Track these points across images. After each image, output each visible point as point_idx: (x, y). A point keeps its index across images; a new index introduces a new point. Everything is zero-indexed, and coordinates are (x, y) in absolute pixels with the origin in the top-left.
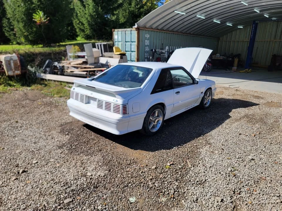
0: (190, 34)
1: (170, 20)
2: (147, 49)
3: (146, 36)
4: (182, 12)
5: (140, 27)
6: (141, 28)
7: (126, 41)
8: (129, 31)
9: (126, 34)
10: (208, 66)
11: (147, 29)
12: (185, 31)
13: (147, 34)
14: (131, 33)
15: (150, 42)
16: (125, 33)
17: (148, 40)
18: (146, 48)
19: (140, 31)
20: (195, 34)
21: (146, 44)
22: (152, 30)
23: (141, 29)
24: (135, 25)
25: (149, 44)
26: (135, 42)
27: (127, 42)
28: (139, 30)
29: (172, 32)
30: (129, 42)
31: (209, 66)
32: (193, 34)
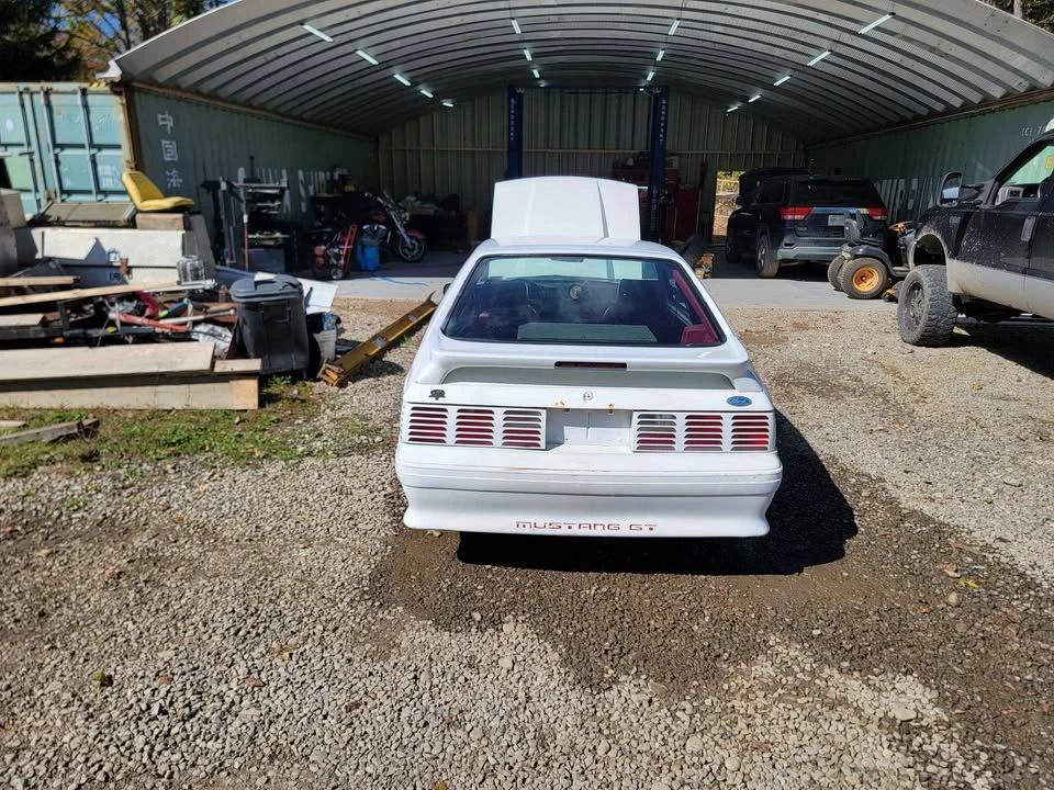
0: (302, 119)
1: (260, 60)
2: (173, 180)
3: (161, 123)
4: (321, 30)
5: (133, 80)
6: (140, 85)
7: (59, 141)
8: (74, 93)
9: (55, 109)
10: (414, 242)
11: (161, 91)
12: (289, 106)
13: (163, 114)
14: (86, 106)
15: (180, 149)
16: (49, 105)
17: (170, 138)
18: (168, 173)
19: (136, 94)
20: (305, 116)
21: (167, 159)
22: (179, 94)
23: (140, 90)
24: (106, 68)
25: (176, 159)
26: (118, 147)
27: (63, 147)
28: (133, 93)
29: (247, 106)
30: (81, 146)
31: (417, 240)
32: (299, 118)
